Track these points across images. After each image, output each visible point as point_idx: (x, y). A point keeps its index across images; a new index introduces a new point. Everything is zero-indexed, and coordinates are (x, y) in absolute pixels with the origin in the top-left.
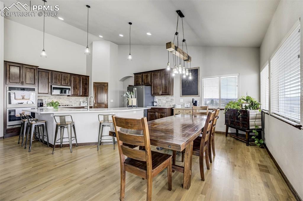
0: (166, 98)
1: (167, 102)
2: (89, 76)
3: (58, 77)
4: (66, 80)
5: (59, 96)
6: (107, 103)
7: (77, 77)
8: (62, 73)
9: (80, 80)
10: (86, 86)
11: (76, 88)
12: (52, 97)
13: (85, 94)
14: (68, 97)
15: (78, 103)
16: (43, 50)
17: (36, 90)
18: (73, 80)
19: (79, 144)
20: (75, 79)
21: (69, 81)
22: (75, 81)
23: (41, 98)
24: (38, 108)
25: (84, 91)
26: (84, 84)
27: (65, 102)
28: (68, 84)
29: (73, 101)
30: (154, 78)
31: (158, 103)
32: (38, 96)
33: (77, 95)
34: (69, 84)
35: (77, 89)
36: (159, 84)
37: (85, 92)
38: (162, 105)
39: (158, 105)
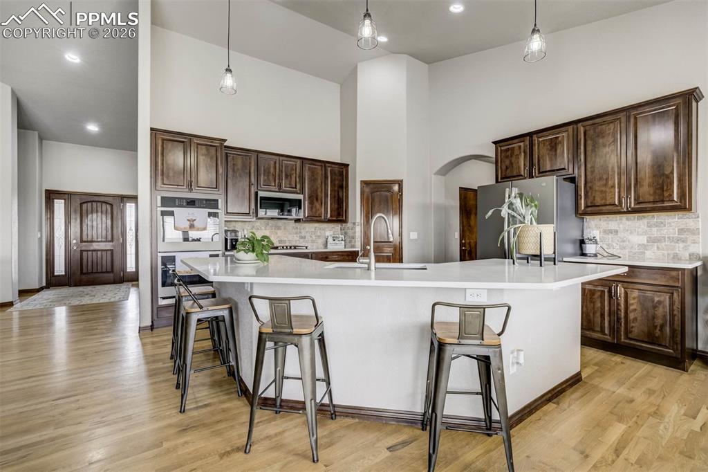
0: (649, 226)
1: (653, 240)
2: (348, 165)
3: (272, 170)
4: (291, 178)
5: (276, 221)
6: (401, 243)
7: (319, 168)
8: (281, 158)
9: (326, 177)
10: (340, 194)
11: (317, 199)
12: (258, 223)
13: (339, 215)
14: (298, 225)
15: (321, 241)
16: (227, 70)
17: (221, 203)
18: (308, 176)
19: (341, 410)
20: (313, 172)
21: (298, 180)
22: (313, 180)
23: (235, 227)
24: (227, 253)
25: (336, 205)
26: (336, 188)
27: (290, 236)
28: (296, 188)
29: (308, 236)
30: (589, 148)
31: (605, 247)
32: (225, 221)
33: (318, 218)
34: (298, 186)
35: (320, 202)
36: (619, 168)
37: (338, 209)
38: (626, 252)
39: (601, 251)
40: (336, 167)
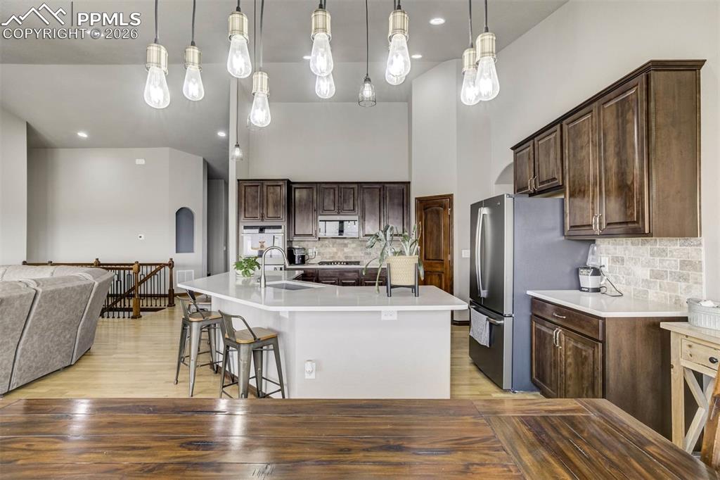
2: (409, 183)
3: (332, 196)
4: (349, 201)
6: (451, 262)
7: (378, 189)
8: (340, 186)
9: (384, 197)
20: (370, 194)
21: (355, 202)
22: (371, 201)
28: (354, 210)
31: (613, 280)
34: (356, 208)
38: (631, 288)
39: (609, 285)
40: (396, 186)
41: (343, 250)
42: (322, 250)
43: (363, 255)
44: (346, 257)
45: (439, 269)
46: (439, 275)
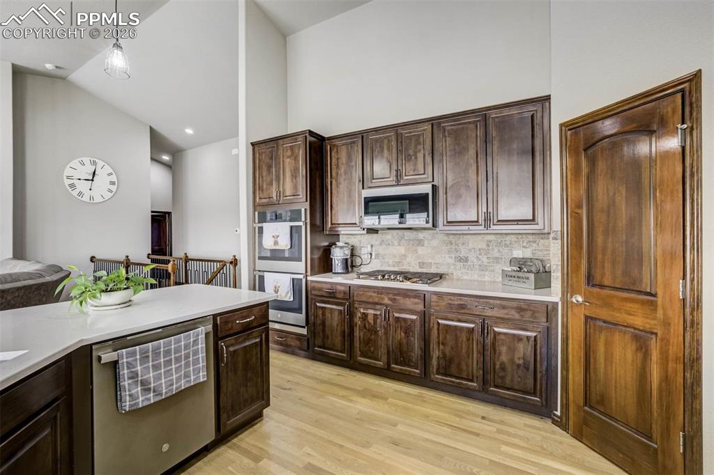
4: (416, 158)
7: (472, 126)
8: (400, 130)
28: (424, 173)
34: (429, 171)
35: (474, 193)
40: (514, 111)
41: (416, 251)
42: (381, 250)
43: (451, 261)
44: (422, 264)
45: (639, 321)
46: (636, 338)
